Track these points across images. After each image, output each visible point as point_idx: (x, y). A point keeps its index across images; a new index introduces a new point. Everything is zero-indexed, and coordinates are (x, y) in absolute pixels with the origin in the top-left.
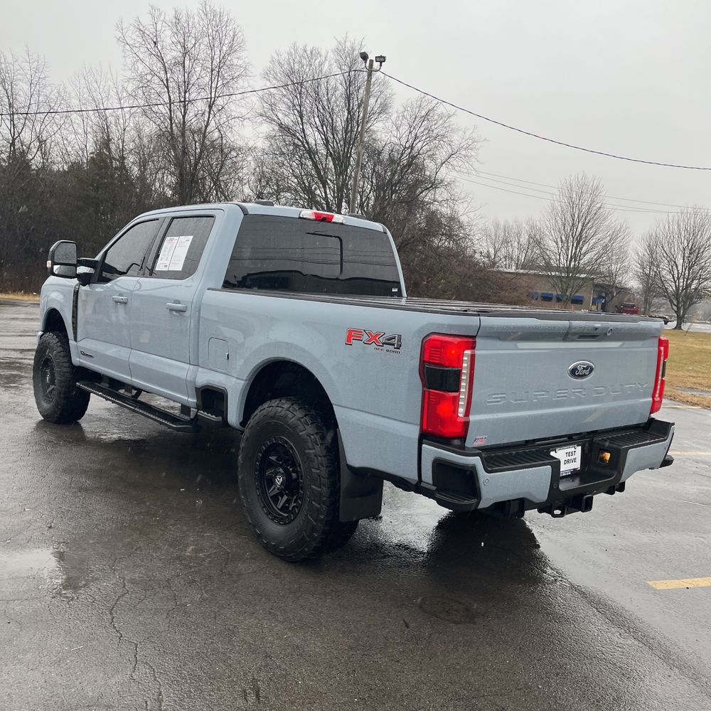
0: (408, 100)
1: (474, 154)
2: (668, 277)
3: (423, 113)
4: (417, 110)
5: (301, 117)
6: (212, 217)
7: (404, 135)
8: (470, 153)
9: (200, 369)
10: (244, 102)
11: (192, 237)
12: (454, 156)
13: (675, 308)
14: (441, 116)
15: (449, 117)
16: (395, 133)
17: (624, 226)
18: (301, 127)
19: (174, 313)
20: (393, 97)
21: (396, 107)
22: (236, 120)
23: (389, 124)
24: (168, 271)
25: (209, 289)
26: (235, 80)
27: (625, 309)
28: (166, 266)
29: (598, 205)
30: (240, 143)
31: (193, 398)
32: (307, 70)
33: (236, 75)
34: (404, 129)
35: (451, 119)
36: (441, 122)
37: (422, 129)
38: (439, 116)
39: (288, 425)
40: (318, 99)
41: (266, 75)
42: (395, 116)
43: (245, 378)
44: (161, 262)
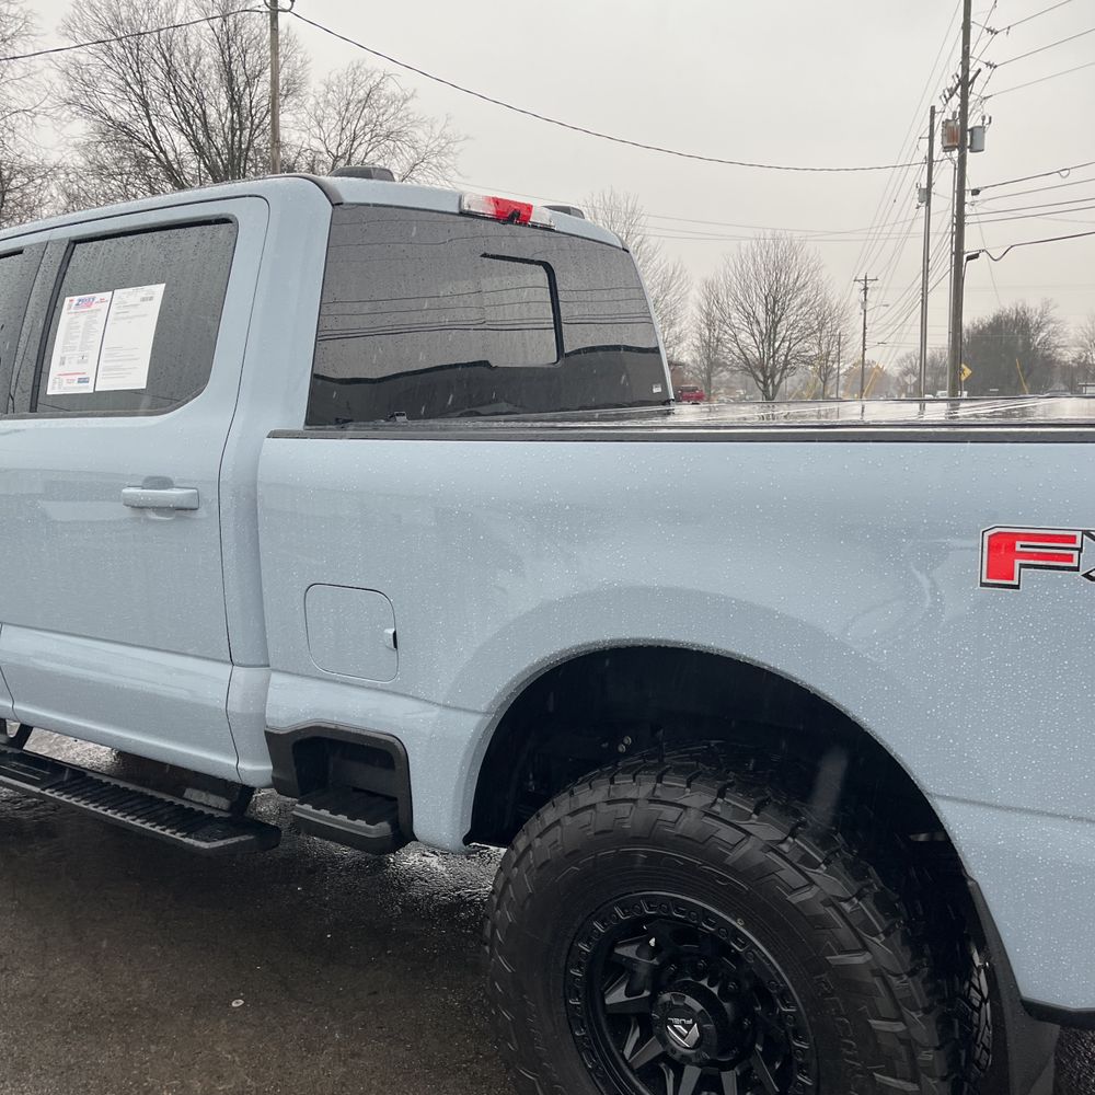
0: (330, 73)
1: (451, 163)
2: (748, 341)
3: (362, 94)
4: (350, 89)
5: (145, 105)
6: (223, 221)
7: (332, 135)
8: (444, 161)
9: (276, 678)
10: (31, 82)
11: (162, 286)
12: (417, 167)
13: (761, 385)
14: (392, 100)
15: (406, 100)
16: (317, 130)
17: (679, 269)
18: (147, 123)
19: (153, 516)
20: (308, 66)
21: (314, 86)
22: (20, 115)
23: (304, 116)
24: (97, 394)
25: (274, 435)
26: (9, 42)
27: (685, 394)
28: (85, 380)
29: (638, 239)
30: (32, 159)
31: (254, 759)
32: (146, 17)
33: (9, 33)
34: (331, 123)
35: (409, 104)
36: (392, 110)
37: (362, 123)
38: (387, 98)
39: (726, 868)
40: (170, 73)
41: (68, 28)
42: (312, 101)
43: (483, 707)
44: (67, 368)
